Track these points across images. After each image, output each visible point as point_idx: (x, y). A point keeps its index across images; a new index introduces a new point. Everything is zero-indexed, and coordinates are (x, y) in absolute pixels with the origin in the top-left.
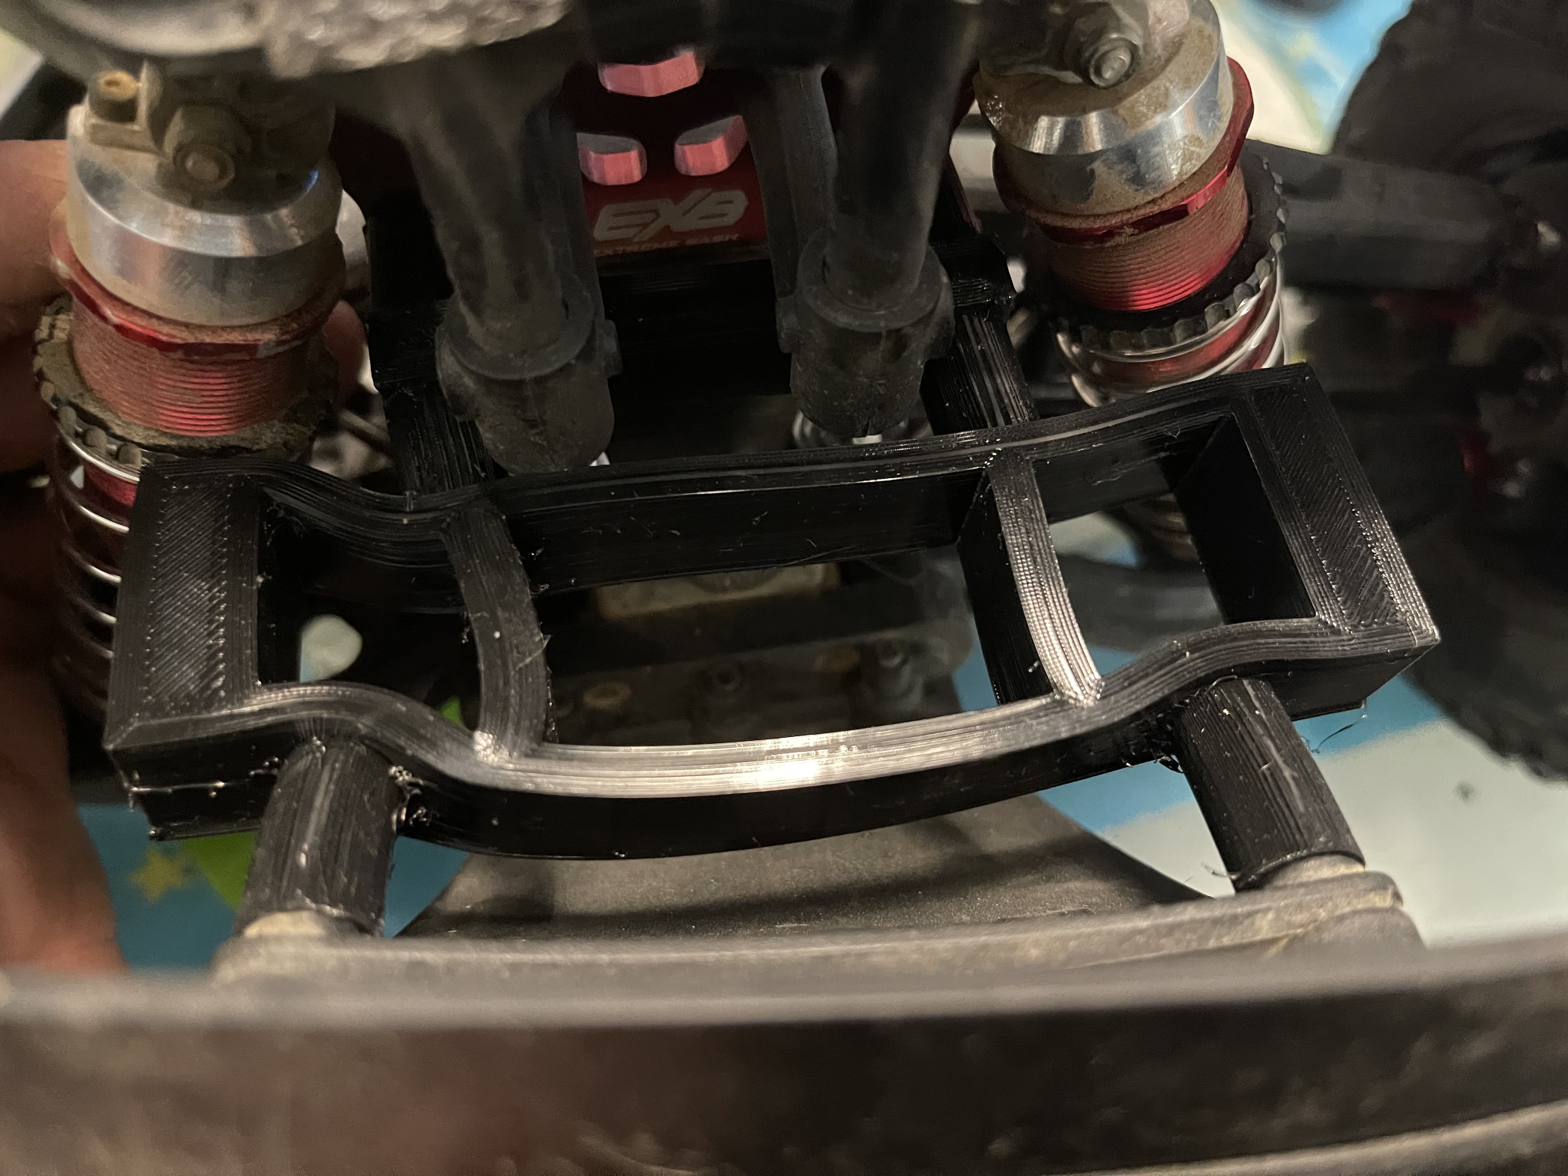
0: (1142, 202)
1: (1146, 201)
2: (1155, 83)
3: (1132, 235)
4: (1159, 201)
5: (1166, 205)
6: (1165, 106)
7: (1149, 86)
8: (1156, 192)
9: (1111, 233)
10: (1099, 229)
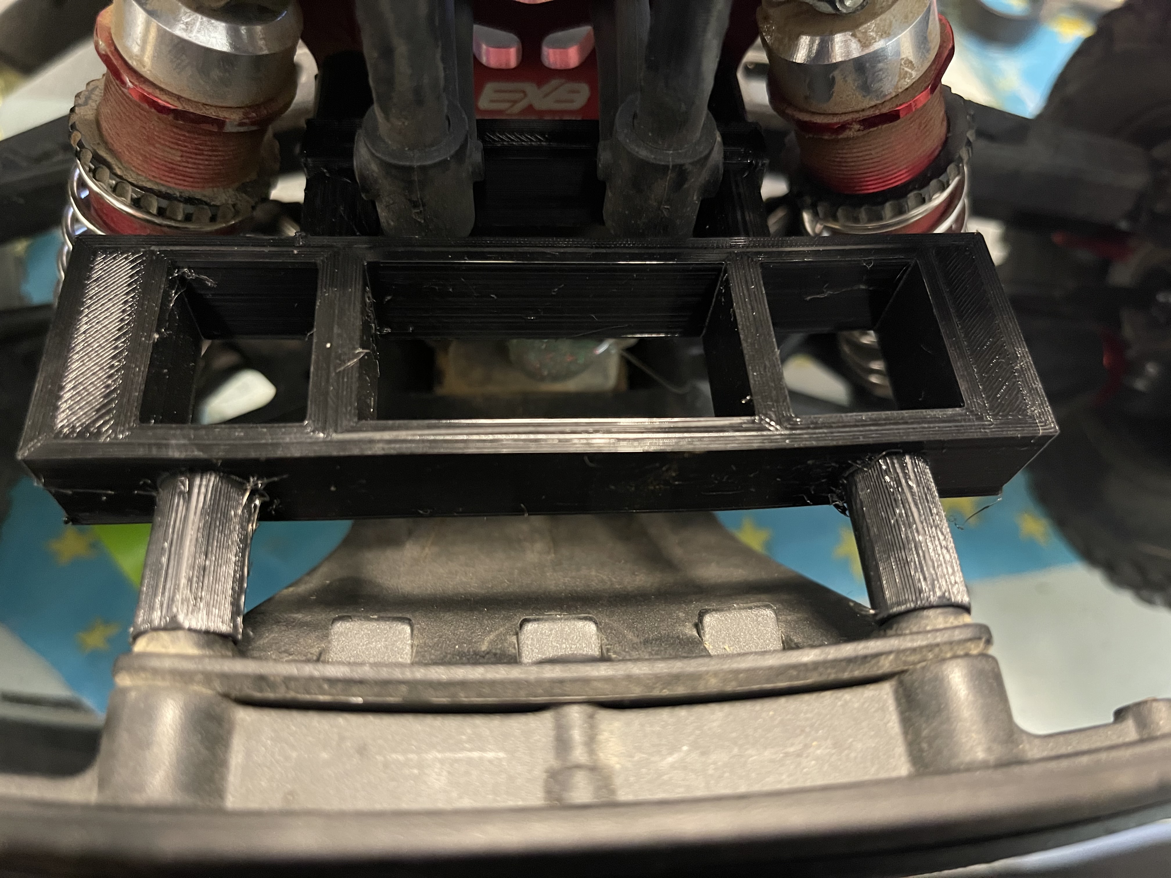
0: (868, 106)
1: (871, 105)
2: (883, 16)
3: (859, 130)
4: (880, 107)
5: (885, 110)
6: (889, 34)
7: (879, 18)
8: (877, 100)
9: (844, 127)
10: (836, 124)
